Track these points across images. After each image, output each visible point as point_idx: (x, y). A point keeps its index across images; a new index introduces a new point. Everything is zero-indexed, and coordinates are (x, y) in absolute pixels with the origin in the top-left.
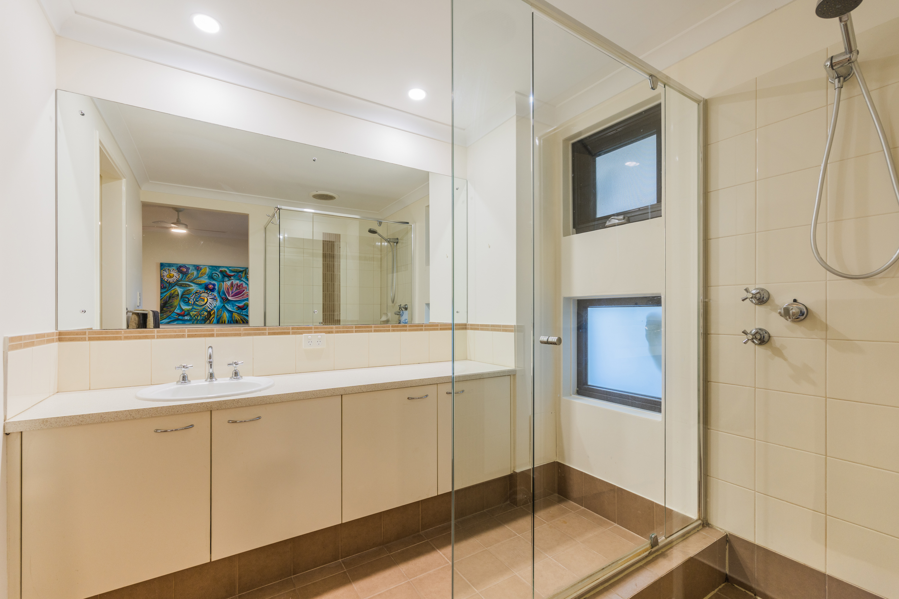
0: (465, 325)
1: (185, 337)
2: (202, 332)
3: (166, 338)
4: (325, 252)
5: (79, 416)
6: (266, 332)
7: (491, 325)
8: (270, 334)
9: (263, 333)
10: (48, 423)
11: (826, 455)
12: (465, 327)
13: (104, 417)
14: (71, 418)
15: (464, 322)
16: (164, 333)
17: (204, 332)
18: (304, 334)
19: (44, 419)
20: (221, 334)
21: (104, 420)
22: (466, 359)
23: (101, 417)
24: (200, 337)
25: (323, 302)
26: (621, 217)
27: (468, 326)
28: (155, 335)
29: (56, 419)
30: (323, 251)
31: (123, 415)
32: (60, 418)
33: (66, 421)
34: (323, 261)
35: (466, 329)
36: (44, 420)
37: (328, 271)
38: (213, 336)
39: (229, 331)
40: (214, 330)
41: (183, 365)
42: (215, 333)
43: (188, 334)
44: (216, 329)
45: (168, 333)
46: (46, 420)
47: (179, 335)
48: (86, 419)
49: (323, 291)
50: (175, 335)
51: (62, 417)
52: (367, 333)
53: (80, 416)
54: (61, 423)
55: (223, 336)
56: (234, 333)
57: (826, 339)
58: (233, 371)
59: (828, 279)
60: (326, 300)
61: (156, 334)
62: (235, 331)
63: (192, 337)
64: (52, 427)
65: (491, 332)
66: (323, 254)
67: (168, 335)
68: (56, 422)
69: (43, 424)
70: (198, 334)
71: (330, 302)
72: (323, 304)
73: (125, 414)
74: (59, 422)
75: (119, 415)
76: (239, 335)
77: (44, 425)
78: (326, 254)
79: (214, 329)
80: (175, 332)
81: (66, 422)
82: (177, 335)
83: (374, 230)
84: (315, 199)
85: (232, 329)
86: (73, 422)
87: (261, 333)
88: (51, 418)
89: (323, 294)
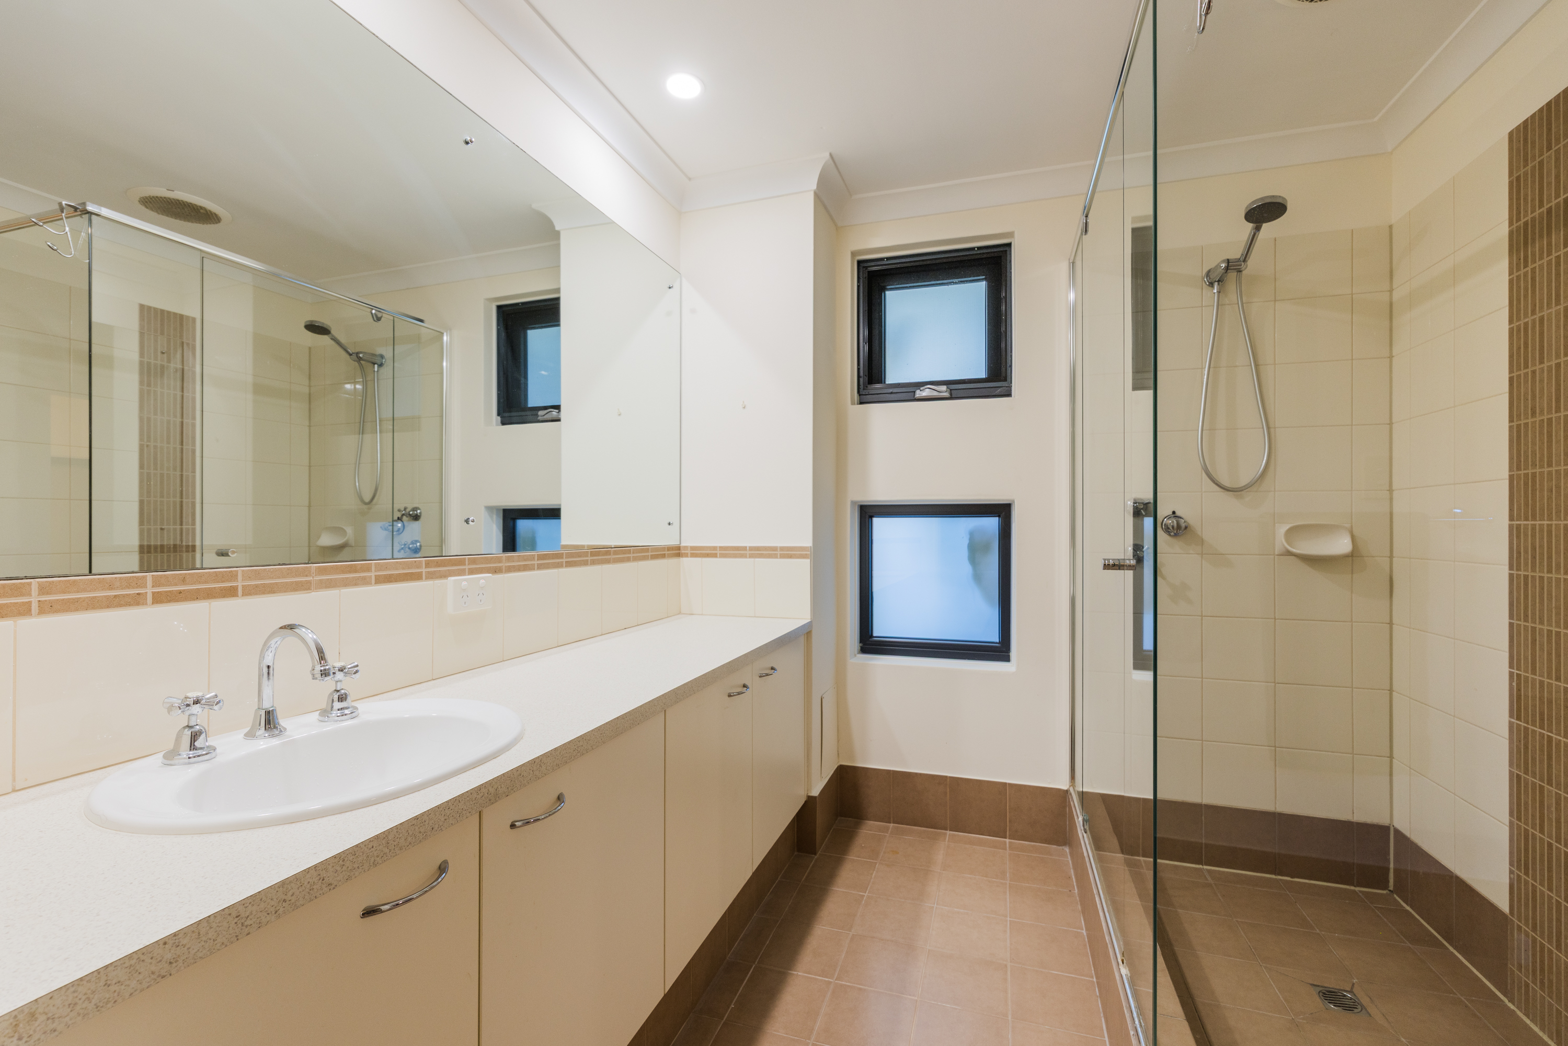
0: (679, 548)
1: (146, 604)
2: (200, 583)
3: (77, 610)
4: (146, 360)
5: (161, 945)
6: (371, 576)
7: (750, 547)
8: (380, 580)
9: (364, 578)
10: (37, 1023)
11: (1202, 678)
12: (679, 552)
13: (247, 914)
14: (133, 962)
15: (673, 542)
16: (69, 592)
17: (206, 582)
18: (449, 578)
19: (21, 1010)
20: (257, 586)
21: (246, 927)
22: (680, 613)
23: (236, 920)
24: (194, 600)
25: (141, 494)
26: (944, 388)
27: (684, 550)
28: (30, 602)
29: (72, 989)
30: (142, 354)
31: (301, 889)
32: (89, 981)
33: (114, 982)
34: (141, 383)
35: (679, 555)
36: (21, 1017)
37: (155, 414)
38: (233, 596)
39: (279, 578)
40: (237, 575)
41: (189, 695)
42: (240, 584)
43: (153, 593)
44: (243, 571)
45: (84, 590)
46: (26, 1011)
47: (124, 596)
48: (186, 948)
49: (141, 467)
50: (107, 597)
51: (98, 971)
52: (555, 570)
53: (164, 942)
54: (94, 1001)
55: (264, 593)
56: (292, 583)
57: (1202, 554)
58: (331, 694)
59: (1203, 490)
60: (149, 492)
61: (34, 599)
62: (297, 576)
63: (169, 601)
64: (56, 1033)
65: (752, 560)
66: (141, 364)
67: (84, 599)
68: (73, 1005)
69: (15, 1039)
70: (188, 591)
71: (162, 496)
72: (141, 502)
73: (306, 883)
74: (84, 998)
75: (291, 893)
76: (305, 587)
77: (20, 1039)
78: (149, 363)
79: (237, 571)
80: (111, 588)
81: (112, 988)
82: (115, 596)
83: (325, 326)
84: (143, 208)
85: (288, 569)
86: (141, 977)
87: (358, 578)
88: (51, 996)
89: (141, 475)
